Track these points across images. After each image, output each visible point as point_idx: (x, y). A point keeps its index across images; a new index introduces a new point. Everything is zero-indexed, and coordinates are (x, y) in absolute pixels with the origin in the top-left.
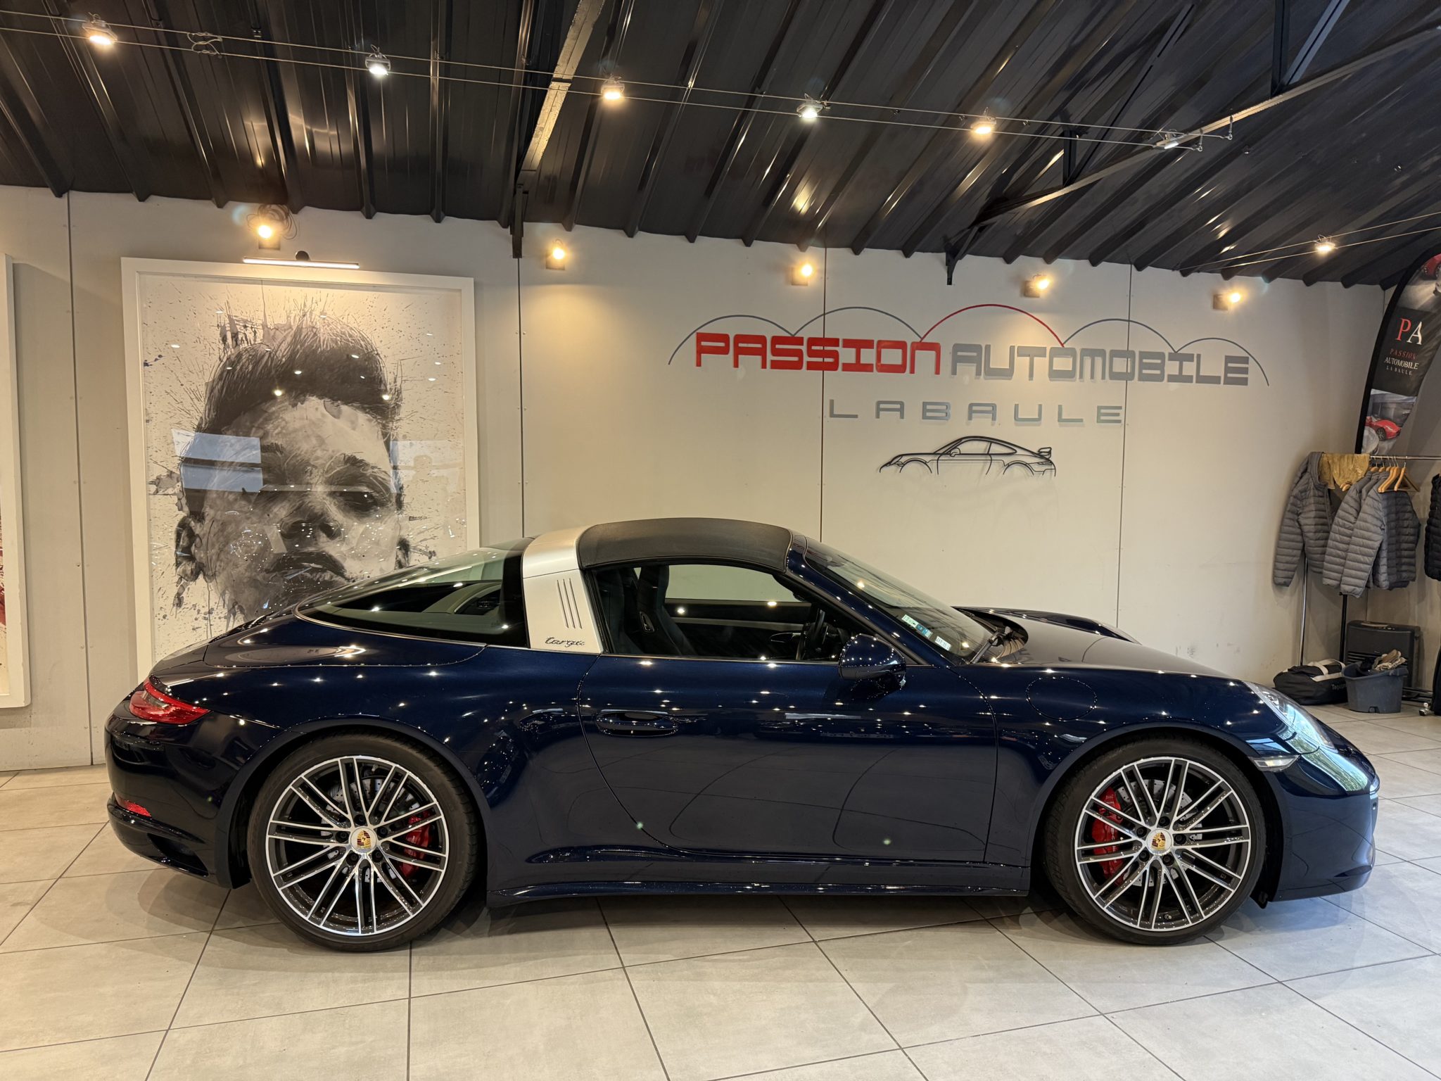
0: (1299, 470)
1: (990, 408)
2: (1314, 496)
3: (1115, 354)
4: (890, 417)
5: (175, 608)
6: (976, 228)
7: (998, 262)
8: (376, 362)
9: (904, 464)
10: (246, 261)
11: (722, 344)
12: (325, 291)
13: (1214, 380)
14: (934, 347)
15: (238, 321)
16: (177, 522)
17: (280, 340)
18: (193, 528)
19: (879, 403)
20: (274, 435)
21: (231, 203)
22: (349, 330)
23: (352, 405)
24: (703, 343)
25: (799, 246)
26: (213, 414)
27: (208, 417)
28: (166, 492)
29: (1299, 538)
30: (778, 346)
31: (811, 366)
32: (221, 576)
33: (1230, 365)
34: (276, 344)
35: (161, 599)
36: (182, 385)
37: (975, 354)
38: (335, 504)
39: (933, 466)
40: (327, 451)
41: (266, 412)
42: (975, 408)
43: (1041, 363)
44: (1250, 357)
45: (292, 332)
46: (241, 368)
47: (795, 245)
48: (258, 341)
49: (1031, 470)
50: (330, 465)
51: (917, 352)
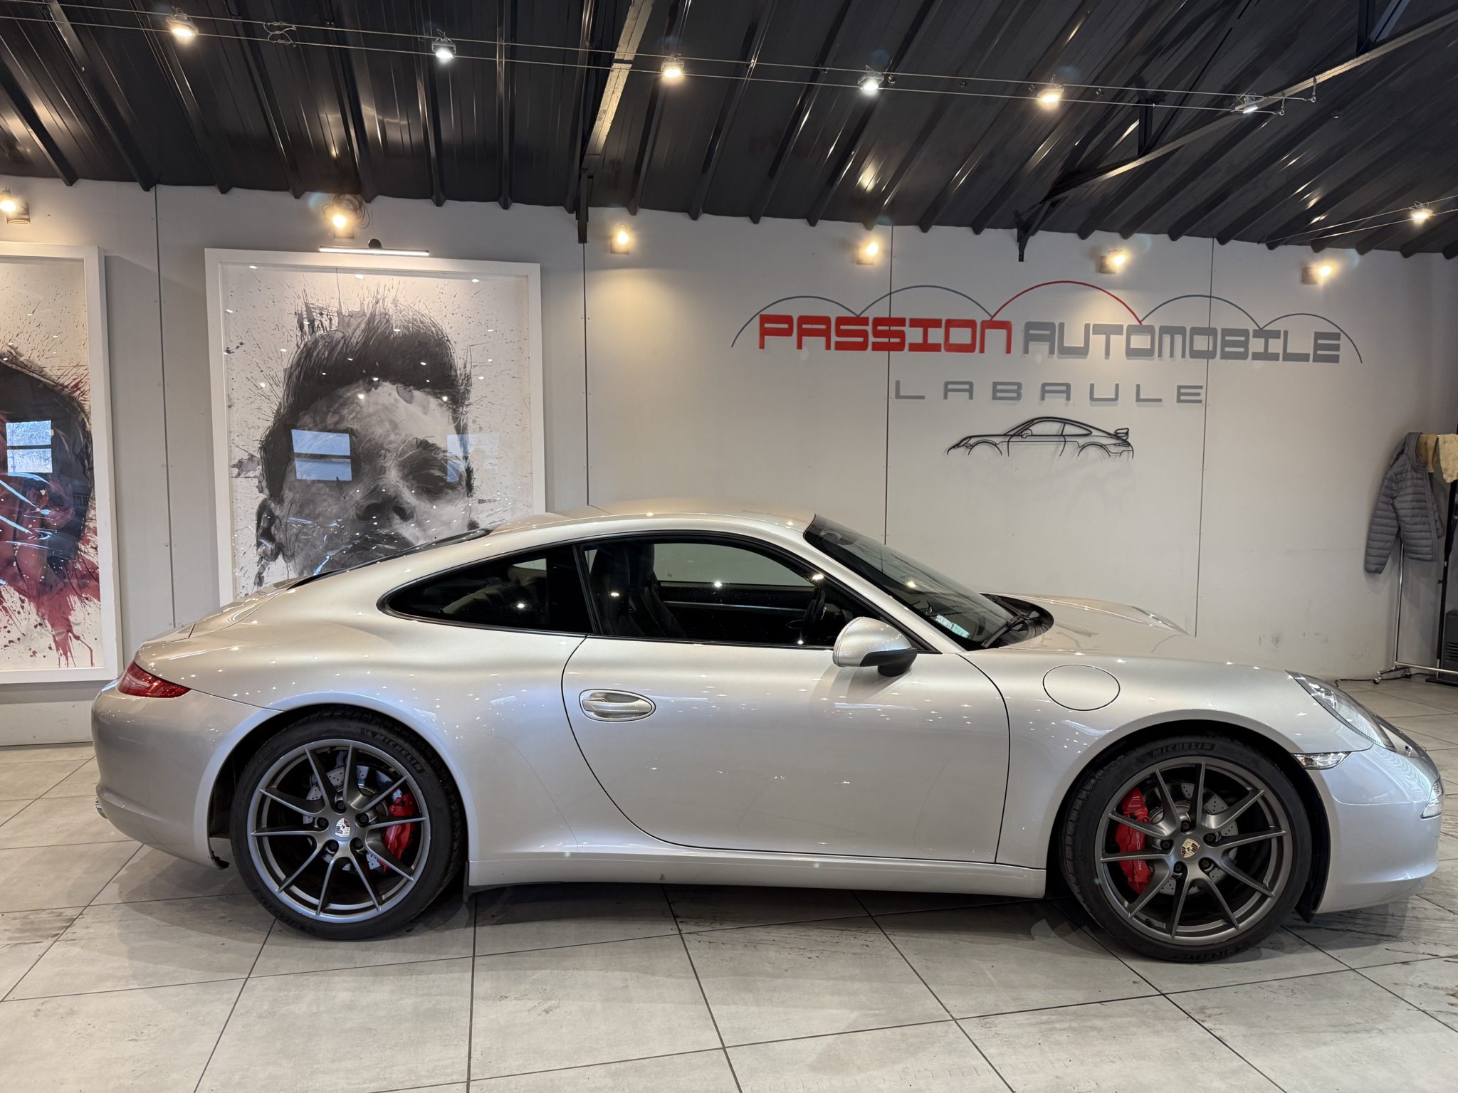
0: (1395, 451)
1: (1064, 388)
2: (1412, 478)
3: (1196, 331)
4: (958, 399)
5: (256, 586)
6: (1048, 203)
7: (1072, 238)
8: (447, 348)
9: (972, 446)
10: (321, 250)
11: (786, 326)
12: (397, 279)
13: (1303, 358)
14: (1005, 325)
15: (313, 308)
16: (258, 504)
17: (353, 327)
18: (273, 510)
19: (947, 384)
20: (349, 418)
21: (307, 193)
22: (420, 317)
23: (424, 391)
24: (767, 325)
25: (864, 224)
26: (291, 399)
27: (287, 402)
28: (247, 476)
29: (1395, 523)
30: (843, 327)
31: (877, 347)
32: (300, 556)
33: (1320, 342)
34: (350, 331)
35: (243, 578)
36: (262, 371)
37: (1048, 332)
38: (408, 487)
39: (1003, 447)
40: (400, 435)
41: (341, 397)
42: (1047, 388)
43: (1118, 342)
44: (1342, 334)
45: (366, 319)
46: (318, 354)
47: (861, 224)
48: (334, 328)
49: (1108, 452)
50: (403, 449)
51: (988, 331)
